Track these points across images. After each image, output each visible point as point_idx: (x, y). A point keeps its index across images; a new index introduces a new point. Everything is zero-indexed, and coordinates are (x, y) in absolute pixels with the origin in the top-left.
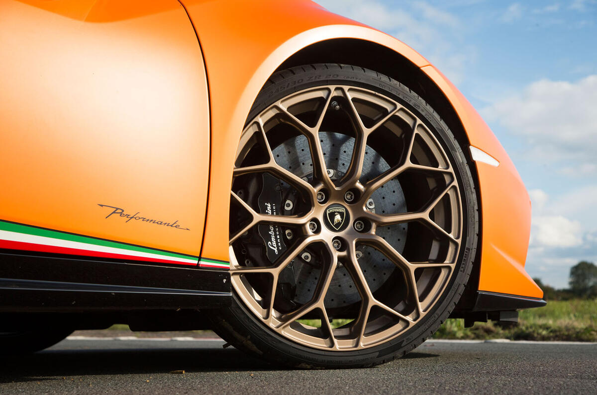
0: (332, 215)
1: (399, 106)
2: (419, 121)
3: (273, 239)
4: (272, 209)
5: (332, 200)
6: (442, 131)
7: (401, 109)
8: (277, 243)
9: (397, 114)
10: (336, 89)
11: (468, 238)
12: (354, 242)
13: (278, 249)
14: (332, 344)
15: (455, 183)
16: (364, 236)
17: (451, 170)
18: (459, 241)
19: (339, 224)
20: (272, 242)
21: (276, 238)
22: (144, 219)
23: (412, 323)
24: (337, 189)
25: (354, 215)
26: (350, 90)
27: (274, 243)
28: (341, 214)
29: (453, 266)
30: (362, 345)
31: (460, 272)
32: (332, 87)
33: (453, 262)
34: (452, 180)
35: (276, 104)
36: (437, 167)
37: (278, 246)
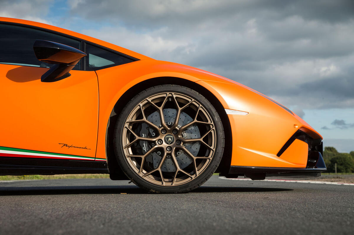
0: (168, 138)
1: (193, 100)
2: (201, 105)
3: (145, 146)
4: (145, 136)
5: (168, 133)
6: (210, 109)
7: (194, 101)
8: (146, 148)
9: (193, 103)
10: (170, 94)
11: (217, 149)
12: (174, 148)
13: (146, 150)
14: (163, 184)
15: (214, 128)
16: (178, 146)
17: (213, 123)
18: (214, 150)
19: (170, 141)
20: (144, 147)
21: (146, 146)
22: (74, 147)
23: (193, 178)
24: (169, 129)
25: (176, 139)
26: (174, 94)
27: (145, 148)
28: (171, 138)
29: (211, 159)
30: (174, 185)
31: (213, 161)
32: (168, 93)
33: (211, 157)
34: (213, 127)
35: (146, 99)
36: (207, 122)
37: (146, 149)
